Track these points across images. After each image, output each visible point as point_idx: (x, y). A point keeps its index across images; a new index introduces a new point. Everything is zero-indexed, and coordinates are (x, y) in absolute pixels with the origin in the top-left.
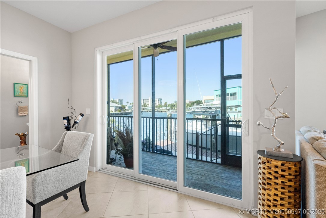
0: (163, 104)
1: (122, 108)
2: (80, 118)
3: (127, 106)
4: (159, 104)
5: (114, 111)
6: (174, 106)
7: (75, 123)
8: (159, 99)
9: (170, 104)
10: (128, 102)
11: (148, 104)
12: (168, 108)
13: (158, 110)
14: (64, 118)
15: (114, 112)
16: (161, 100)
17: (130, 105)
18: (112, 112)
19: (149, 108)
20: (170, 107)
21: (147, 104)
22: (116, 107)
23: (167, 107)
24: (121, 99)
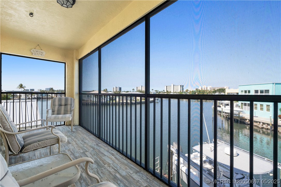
8: (181, 86)
17: (155, 92)
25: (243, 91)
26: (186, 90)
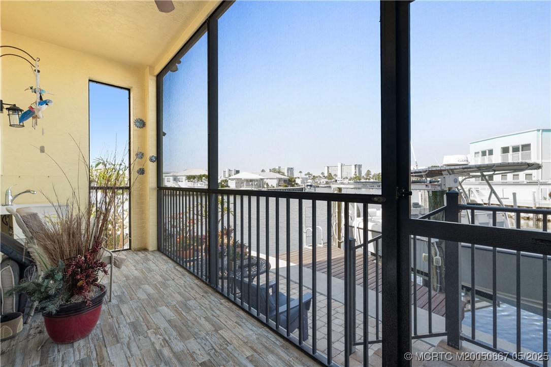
0: (364, 173)
1: (290, 181)
3: (298, 178)
4: (355, 175)
5: (275, 186)
8: (355, 165)
10: (301, 172)
11: (336, 175)
15: (275, 188)
16: (360, 166)
17: (305, 177)
18: (274, 187)
21: (333, 175)
22: (280, 180)
24: (292, 167)
25: (478, 153)
26: (366, 172)
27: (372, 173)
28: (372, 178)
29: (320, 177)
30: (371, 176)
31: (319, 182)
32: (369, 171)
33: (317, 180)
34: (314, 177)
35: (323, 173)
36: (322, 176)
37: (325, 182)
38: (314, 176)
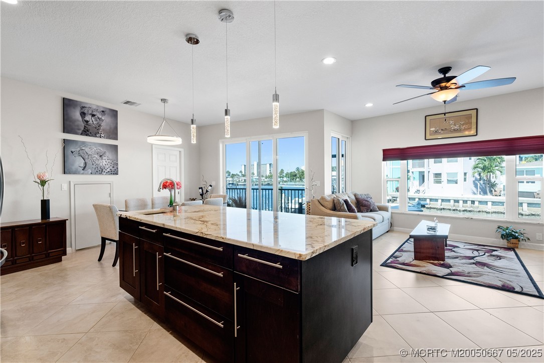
2: (210, 188)
6: (296, 175)
7: (207, 191)
8: (270, 164)
9: (289, 172)
12: (285, 179)
13: (269, 182)
14: (200, 188)
19: (255, 180)
20: (289, 177)
23: (283, 178)
27: (285, 172)
28: (285, 177)
29: (239, 175)
30: (284, 174)
31: (238, 180)
32: (282, 170)
33: (236, 179)
34: (233, 176)
35: (241, 172)
36: (240, 174)
37: (243, 180)
38: (233, 174)
